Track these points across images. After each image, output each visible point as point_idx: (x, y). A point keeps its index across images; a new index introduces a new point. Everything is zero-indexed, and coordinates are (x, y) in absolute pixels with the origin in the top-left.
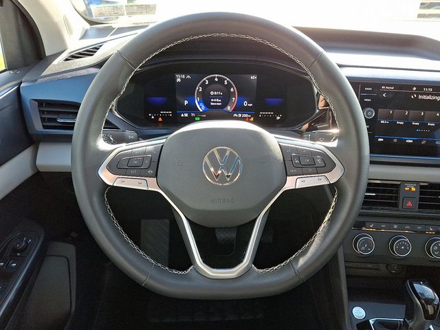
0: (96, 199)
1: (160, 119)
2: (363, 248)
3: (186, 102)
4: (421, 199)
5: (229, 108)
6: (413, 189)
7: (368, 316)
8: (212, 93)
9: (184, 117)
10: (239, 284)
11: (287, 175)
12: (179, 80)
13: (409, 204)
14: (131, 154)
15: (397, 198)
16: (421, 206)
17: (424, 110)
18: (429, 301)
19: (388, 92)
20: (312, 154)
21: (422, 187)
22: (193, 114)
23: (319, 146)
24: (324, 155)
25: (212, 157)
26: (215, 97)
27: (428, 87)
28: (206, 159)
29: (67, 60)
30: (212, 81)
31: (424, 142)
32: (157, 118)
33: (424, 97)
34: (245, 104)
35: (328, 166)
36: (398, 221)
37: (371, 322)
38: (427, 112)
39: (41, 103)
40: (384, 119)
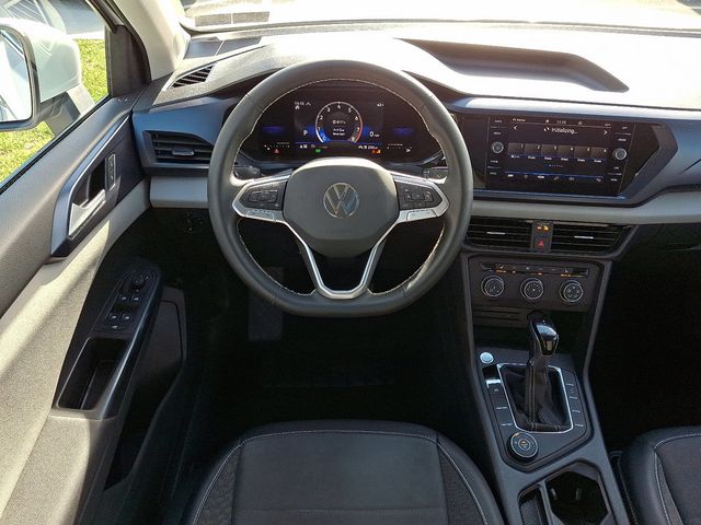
0: (230, 228)
1: (277, 151)
2: (491, 290)
3: (305, 132)
4: (554, 239)
5: (353, 139)
6: (546, 228)
7: (497, 360)
8: (334, 122)
9: (304, 149)
10: (354, 304)
11: (400, 210)
12: (297, 107)
13: (541, 244)
14: (259, 189)
15: (529, 238)
16: (553, 247)
17: (558, 144)
18: (549, 338)
19: (519, 125)
20: (422, 190)
21: (555, 226)
22: (313, 146)
23: (430, 182)
24: (433, 191)
25: (332, 193)
26: (337, 126)
27: (561, 120)
28: (327, 194)
29: (175, 85)
30: (334, 108)
31: (556, 178)
32: (273, 150)
33: (558, 130)
34: (372, 134)
35: (435, 201)
36: (531, 262)
37: (499, 366)
38: (560, 147)
39: (154, 134)
40: (515, 154)
